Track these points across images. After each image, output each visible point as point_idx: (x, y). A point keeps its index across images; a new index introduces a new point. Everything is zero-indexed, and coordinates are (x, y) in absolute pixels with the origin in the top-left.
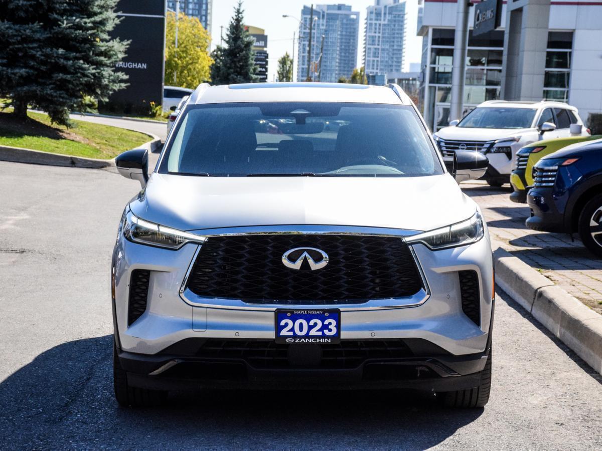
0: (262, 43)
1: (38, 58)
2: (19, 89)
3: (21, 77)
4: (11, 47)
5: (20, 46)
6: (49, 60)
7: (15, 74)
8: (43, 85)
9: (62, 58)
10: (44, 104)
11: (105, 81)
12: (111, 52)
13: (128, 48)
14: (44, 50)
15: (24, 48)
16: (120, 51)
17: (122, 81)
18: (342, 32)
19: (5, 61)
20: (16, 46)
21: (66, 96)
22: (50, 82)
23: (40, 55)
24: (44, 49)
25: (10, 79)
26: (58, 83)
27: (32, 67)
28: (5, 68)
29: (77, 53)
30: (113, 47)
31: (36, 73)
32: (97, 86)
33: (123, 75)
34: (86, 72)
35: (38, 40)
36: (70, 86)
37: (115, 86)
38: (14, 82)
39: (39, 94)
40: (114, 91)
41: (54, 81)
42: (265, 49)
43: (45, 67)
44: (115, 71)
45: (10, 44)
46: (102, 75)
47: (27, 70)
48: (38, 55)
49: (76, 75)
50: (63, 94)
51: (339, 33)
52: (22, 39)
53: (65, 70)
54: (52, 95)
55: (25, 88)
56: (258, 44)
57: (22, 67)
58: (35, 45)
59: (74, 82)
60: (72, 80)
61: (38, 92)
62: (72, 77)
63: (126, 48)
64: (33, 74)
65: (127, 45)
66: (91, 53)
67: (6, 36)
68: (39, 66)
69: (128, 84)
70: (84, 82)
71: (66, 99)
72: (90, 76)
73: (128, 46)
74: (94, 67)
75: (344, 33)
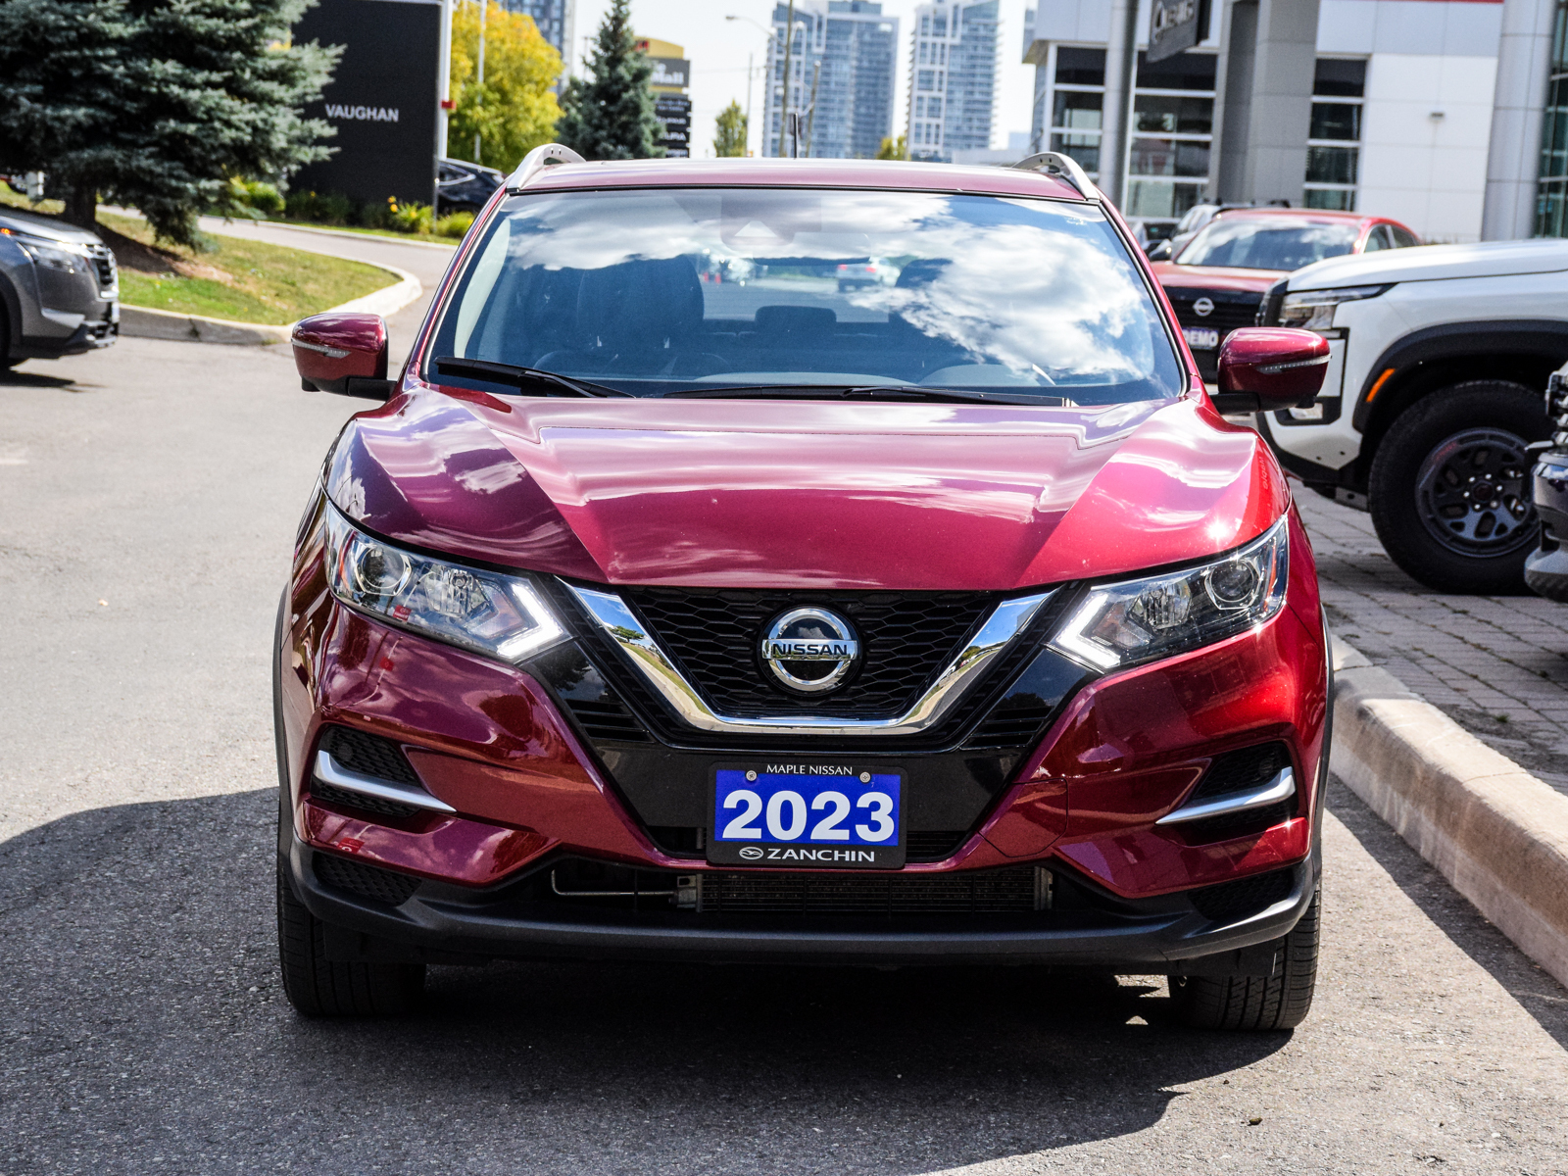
0: (678, 78)
1: (118, 81)
2: (72, 155)
3: (78, 126)
4: (53, 55)
5: (75, 53)
6: (144, 88)
7: (62, 120)
8: (133, 145)
9: (174, 83)
10: (132, 193)
11: (278, 140)
12: (297, 73)
13: (337, 65)
14: (132, 64)
15: (85, 58)
16: (318, 72)
17: (321, 141)
18: (860, 60)
19: (38, 89)
20: (66, 54)
21: (185, 174)
22: (147, 139)
23: (121, 75)
24: (131, 60)
25: (50, 132)
26: (166, 143)
27: (104, 105)
28: (38, 106)
29: (211, 71)
30: (299, 59)
31: (112, 117)
32: (262, 151)
33: (323, 126)
34: (234, 118)
35: (119, 41)
36: (197, 150)
37: (306, 154)
38: (60, 139)
39: (121, 170)
40: (302, 163)
41: (155, 138)
42: (685, 91)
43: (135, 105)
44: (303, 117)
45: (51, 47)
46: (273, 125)
47: (91, 111)
48: (117, 76)
49: (210, 125)
50: (178, 168)
51: (854, 63)
52: (80, 36)
53: (183, 111)
54: (151, 172)
55: (86, 154)
56: (669, 79)
57: (80, 104)
58: (113, 52)
59: (205, 141)
60: (199, 135)
61: (118, 164)
62: (198, 129)
63: (333, 65)
64: (106, 122)
65: (337, 56)
66: (247, 75)
67: (42, 29)
68: (120, 102)
69: (336, 149)
70: (227, 141)
71: (186, 181)
72: (243, 126)
73: (338, 61)
74: (254, 105)
75: (865, 64)
